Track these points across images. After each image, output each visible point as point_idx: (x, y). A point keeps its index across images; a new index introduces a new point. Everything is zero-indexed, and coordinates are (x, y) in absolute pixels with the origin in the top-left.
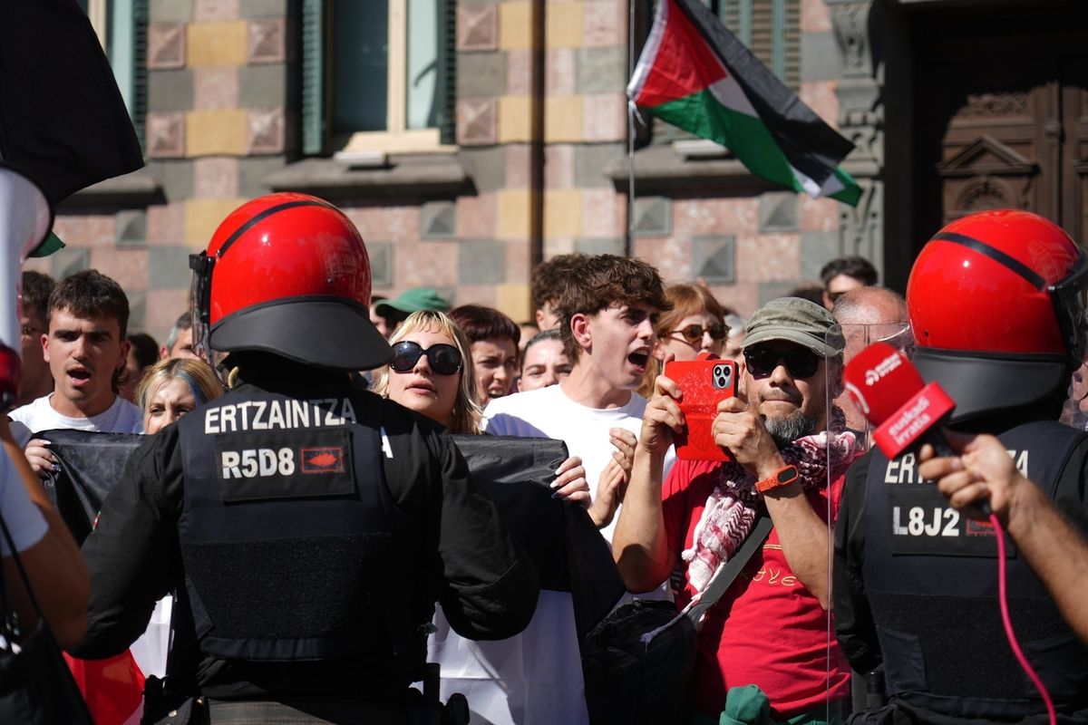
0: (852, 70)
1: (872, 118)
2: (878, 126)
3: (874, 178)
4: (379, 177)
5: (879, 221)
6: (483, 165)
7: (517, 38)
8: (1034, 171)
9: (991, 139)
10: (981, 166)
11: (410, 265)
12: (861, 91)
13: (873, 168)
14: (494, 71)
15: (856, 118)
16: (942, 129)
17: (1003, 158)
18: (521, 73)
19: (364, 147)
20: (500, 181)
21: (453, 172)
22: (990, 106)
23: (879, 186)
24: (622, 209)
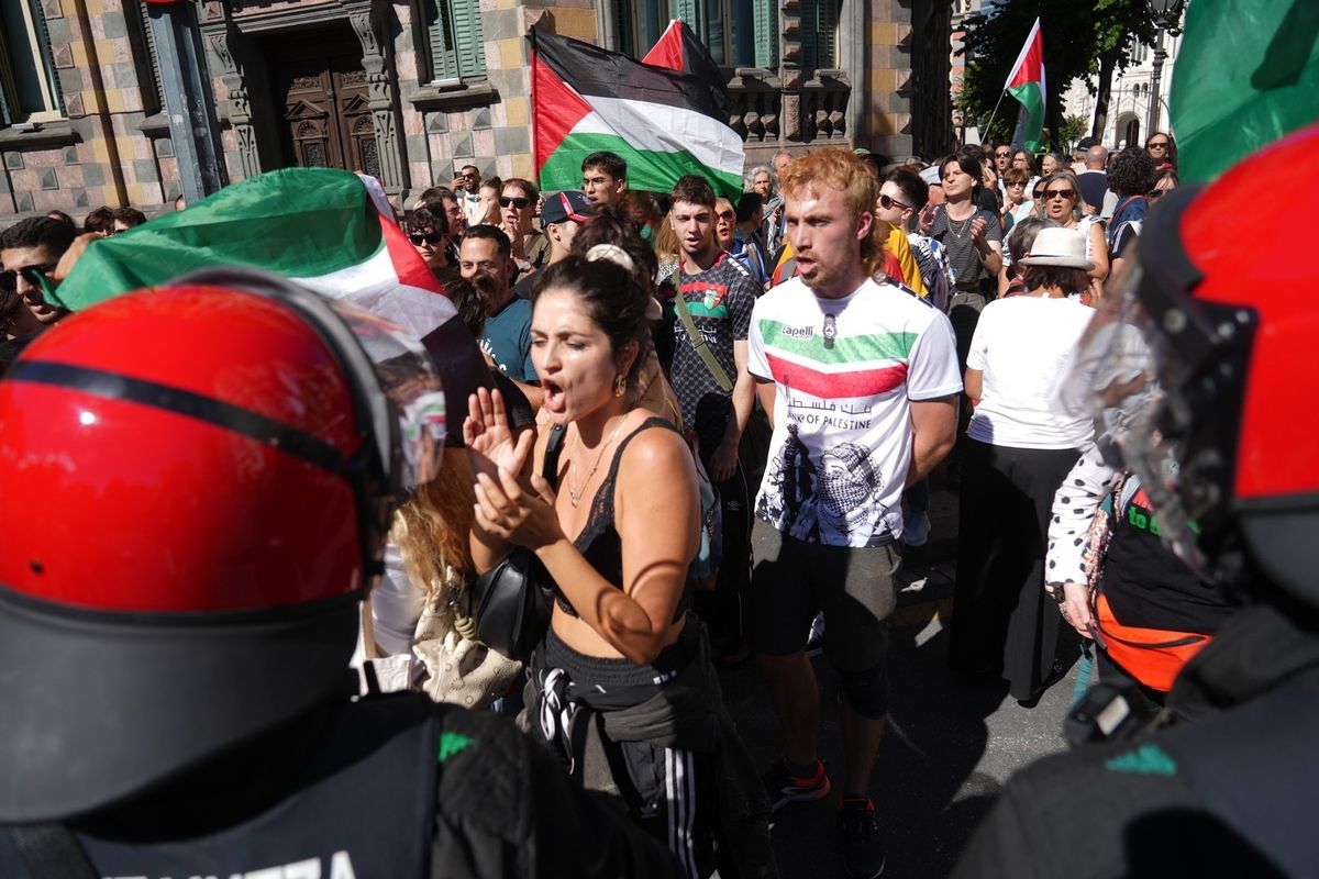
0: (229, 70)
1: (241, 94)
2: (245, 98)
3: (248, 124)
4: (35, 135)
5: (255, 145)
6: (81, 126)
7: (81, 60)
8: (326, 116)
9: (306, 101)
10: (303, 115)
11: (64, 178)
12: (234, 80)
13: (246, 119)
14: (75, 78)
15: (235, 94)
16: (285, 97)
17: (312, 110)
18: (87, 78)
19: (35, 118)
20: (91, 135)
21: (67, 131)
22: (304, 83)
23: (252, 127)
24: (150, 145)
